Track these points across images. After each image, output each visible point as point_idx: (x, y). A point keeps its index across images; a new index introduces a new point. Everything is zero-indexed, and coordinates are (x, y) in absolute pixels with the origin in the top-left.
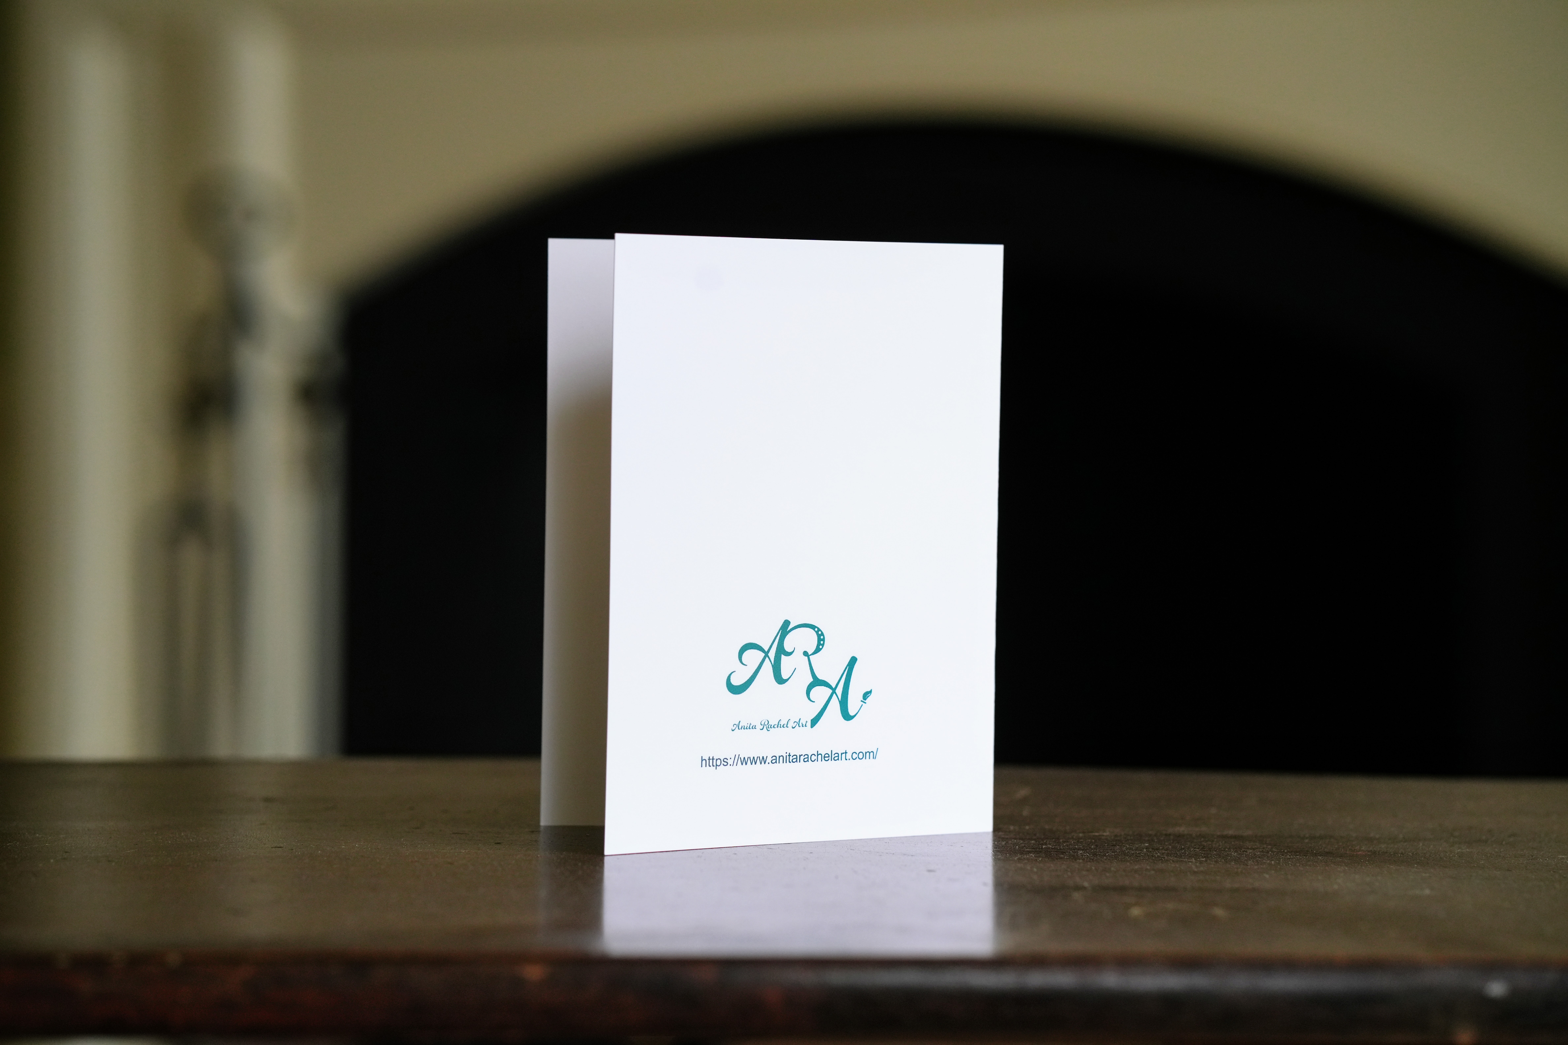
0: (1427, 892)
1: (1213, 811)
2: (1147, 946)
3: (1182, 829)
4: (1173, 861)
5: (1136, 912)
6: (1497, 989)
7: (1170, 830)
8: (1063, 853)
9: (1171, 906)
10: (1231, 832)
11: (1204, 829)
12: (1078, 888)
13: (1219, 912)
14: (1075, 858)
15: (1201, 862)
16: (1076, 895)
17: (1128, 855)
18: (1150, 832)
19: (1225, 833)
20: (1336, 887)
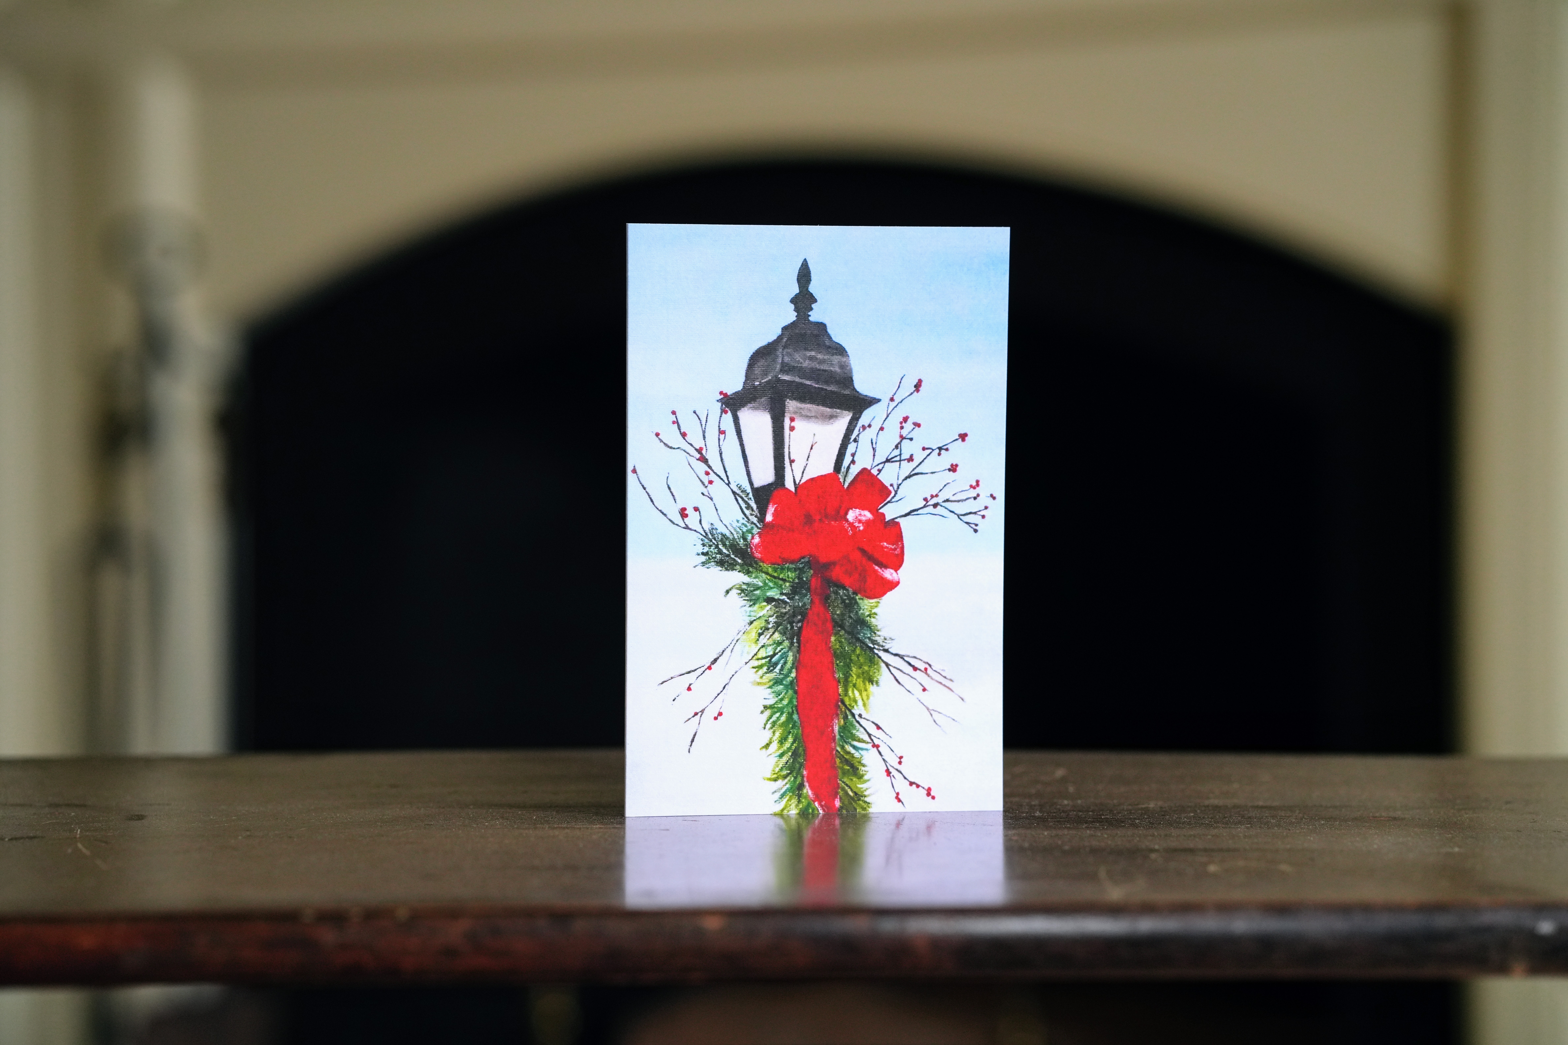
0: (1456, 849)
1: (1236, 786)
2: (1237, 895)
3: (1216, 802)
4: (1222, 827)
5: (1212, 868)
6: (1546, 927)
7: (1207, 802)
8: (1123, 822)
9: (1241, 863)
10: (1261, 803)
11: (1235, 801)
12: (1152, 850)
13: (1284, 867)
14: (1136, 826)
15: (1248, 828)
16: (1153, 856)
17: (1180, 823)
18: (1190, 804)
19: (1256, 804)
20: (1375, 846)
